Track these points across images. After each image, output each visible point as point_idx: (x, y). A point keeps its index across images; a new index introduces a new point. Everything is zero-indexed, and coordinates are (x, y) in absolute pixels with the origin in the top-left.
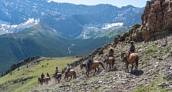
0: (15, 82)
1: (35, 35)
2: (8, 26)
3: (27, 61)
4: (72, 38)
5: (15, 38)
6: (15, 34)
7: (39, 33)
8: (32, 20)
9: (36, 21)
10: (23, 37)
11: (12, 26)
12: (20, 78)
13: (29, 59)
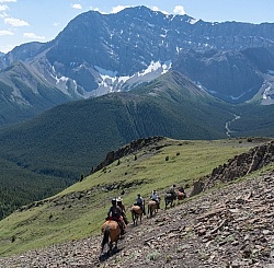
0: (110, 189)
1: (161, 97)
2: (113, 80)
3: (136, 146)
4: (236, 102)
5: (124, 101)
6: (123, 94)
7: (169, 91)
8: (158, 64)
9: (164, 66)
10: (138, 100)
11: (121, 78)
12: (118, 180)
13: (140, 141)
